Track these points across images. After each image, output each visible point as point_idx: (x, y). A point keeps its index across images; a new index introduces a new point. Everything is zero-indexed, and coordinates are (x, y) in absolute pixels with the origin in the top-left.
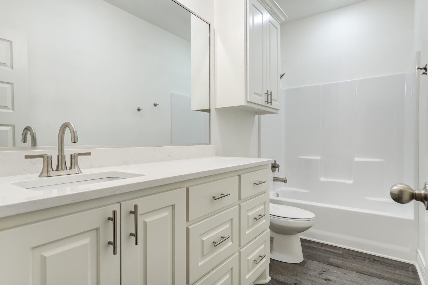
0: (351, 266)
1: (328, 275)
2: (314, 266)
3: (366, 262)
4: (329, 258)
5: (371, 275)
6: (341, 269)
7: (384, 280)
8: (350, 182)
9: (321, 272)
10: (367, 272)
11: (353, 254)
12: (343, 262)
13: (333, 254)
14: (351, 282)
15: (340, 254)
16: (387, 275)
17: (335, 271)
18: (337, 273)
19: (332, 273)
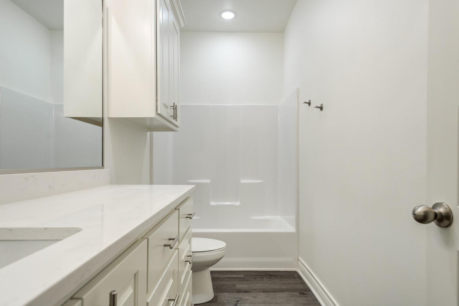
0: (256, 287)
1: (242, 304)
2: (226, 298)
3: (265, 279)
4: (235, 285)
5: (274, 291)
6: (251, 293)
7: (285, 292)
8: (238, 203)
9: (236, 303)
10: (270, 289)
11: (253, 274)
12: (248, 286)
13: (236, 280)
14: (263, 303)
15: (242, 278)
16: (284, 287)
17: (246, 298)
18: (248, 299)
19: (245, 300)
